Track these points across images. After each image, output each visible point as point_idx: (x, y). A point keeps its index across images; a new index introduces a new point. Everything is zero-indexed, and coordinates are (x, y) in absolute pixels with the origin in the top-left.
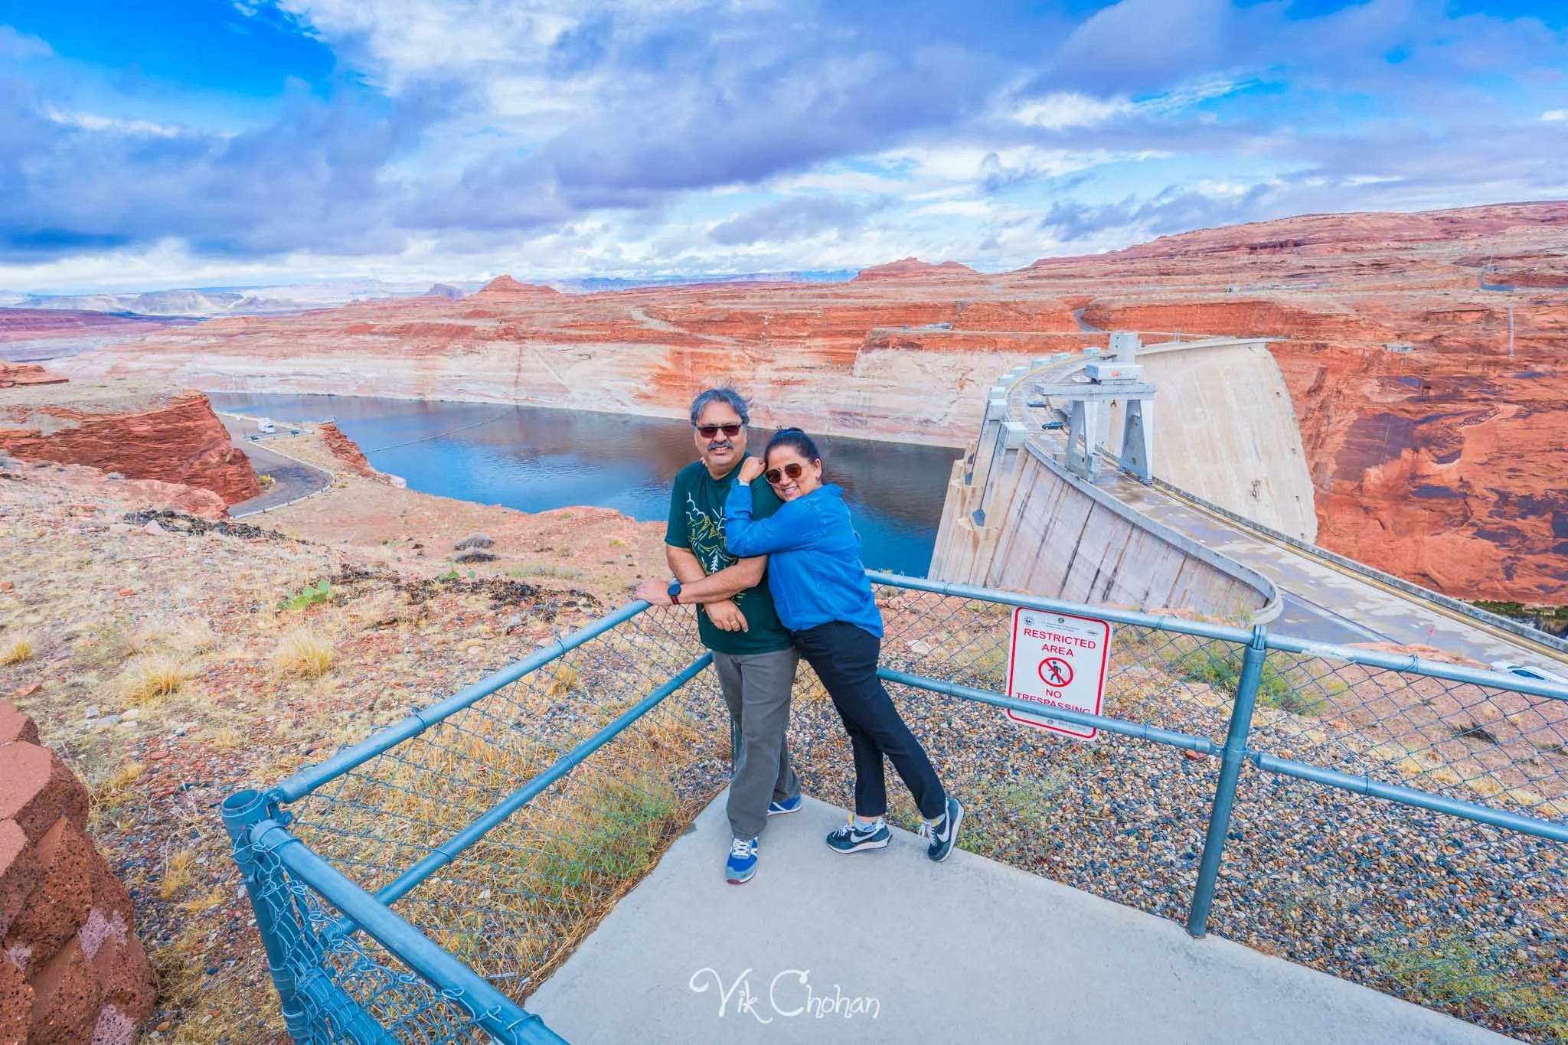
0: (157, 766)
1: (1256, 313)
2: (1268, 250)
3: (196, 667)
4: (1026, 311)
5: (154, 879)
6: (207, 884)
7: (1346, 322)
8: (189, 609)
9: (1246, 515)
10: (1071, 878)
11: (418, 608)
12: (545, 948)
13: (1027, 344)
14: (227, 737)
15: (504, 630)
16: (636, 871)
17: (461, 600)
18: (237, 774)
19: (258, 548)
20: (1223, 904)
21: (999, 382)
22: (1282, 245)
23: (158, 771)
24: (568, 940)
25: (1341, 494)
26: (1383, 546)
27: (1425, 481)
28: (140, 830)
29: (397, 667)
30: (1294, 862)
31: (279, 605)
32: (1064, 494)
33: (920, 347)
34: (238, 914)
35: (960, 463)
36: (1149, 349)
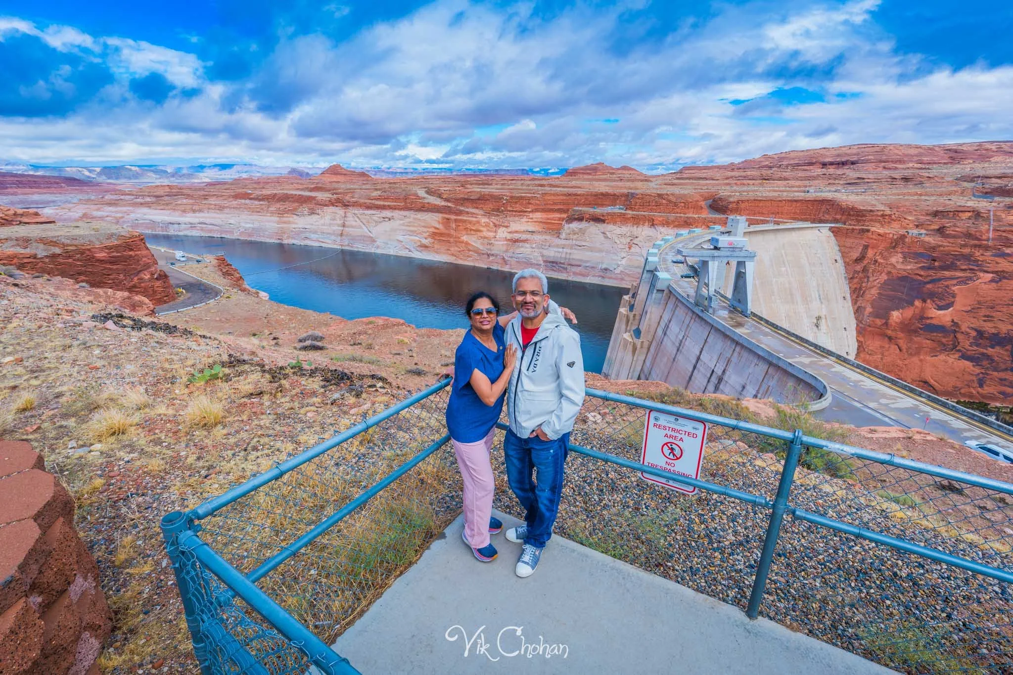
0: (113, 481)
1: (824, 208)
2: (834, 166)
3: (137, 418)
4: (674, 200)
5: (111, 553)
6: (143, 558)
7: (883, 215)
8: (132, 380)
9: (811, 339)
10: (677, 577)
11: (276, 385)
12: (350, 607)
13: (673, 222)
14: (156, 464)
15: (329, 402)
16: (407, 562)
17: (303, 381)
18: (162, 489)
19: (176, 341)
20: (771, 598)
21: (654, 246)
22: (844, 164)
23: (113, 484)
24: (364, 603)
25: (874, 327)
26: (899, 362)
27: (928, 321)
28: (102, 522)
29: (262, 423)
30: (817, 573)
31: (189, 380)
32: (693, 320)
33: (603, 221)
34: (162, 577)
35: (626, 297)
36: (753, 228)
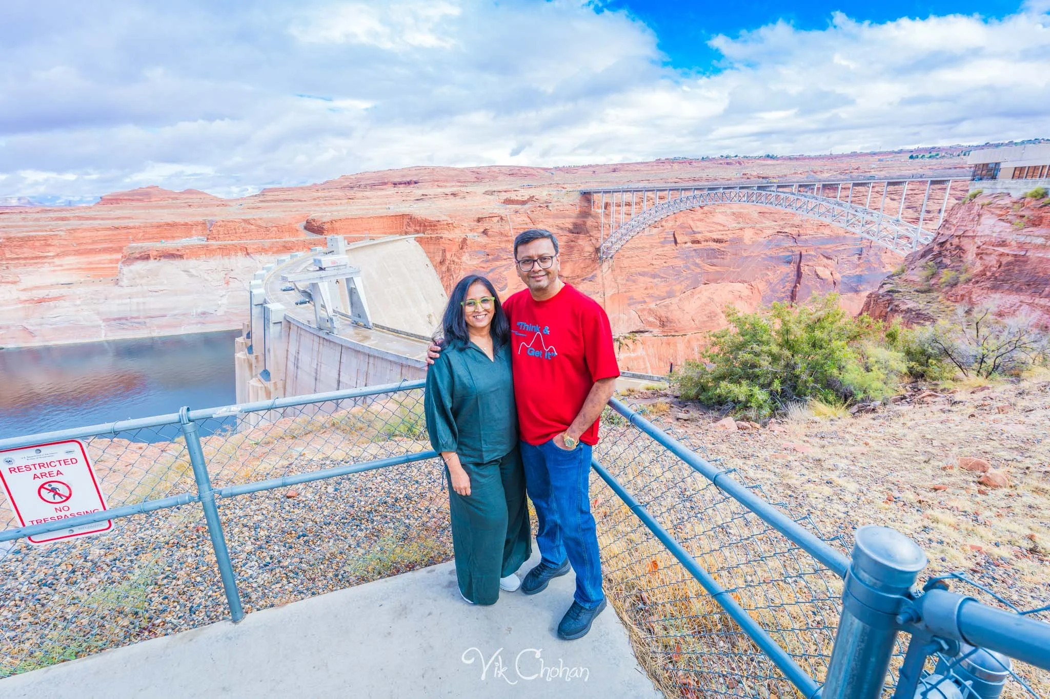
1: (405, 221)
2: (402, 185)
4: (264, 225)
7: (448, 224)
10: (166, 630)
13: (271, 248)
32: (321, 346)
35: (240, 340)
36: (352, 246)
